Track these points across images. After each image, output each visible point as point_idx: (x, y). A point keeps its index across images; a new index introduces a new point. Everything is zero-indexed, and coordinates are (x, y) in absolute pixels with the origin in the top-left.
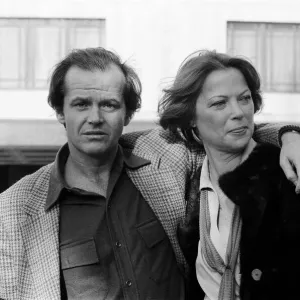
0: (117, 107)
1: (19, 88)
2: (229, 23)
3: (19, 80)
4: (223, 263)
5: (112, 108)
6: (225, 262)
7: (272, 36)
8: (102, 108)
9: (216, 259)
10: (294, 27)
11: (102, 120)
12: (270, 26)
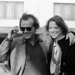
1: (2, 19)
2: (54, 3)
3: (2, 17)
7: (64, 6)
10: (70, 4)
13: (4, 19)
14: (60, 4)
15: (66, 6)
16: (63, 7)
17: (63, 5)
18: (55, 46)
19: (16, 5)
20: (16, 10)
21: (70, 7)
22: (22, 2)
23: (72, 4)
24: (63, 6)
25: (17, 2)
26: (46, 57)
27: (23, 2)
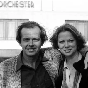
0: (38, 40)
1: (3, 40)
3: (3, 37)
5: (37, 41)
7: (78, 24)
8: (33, 41)
11: (33, 45)
13: (5, 40)
14: (73, 21)
15: (80, 23)
17: (77, 22)
18: (67, 68)
21: (85, 25)
26: (54, 83)
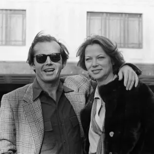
2: (88, 12)
4: (101, 131)
6: (102, 130)
9: (98, 129)
12: (108, 14)
16: (107, 21)
19: (9, 15)
20: (10, 28)
22: (23, 10)
23: (124, 15)
24: (107, 18)
25: (11, 10)
27: (25, 10)
